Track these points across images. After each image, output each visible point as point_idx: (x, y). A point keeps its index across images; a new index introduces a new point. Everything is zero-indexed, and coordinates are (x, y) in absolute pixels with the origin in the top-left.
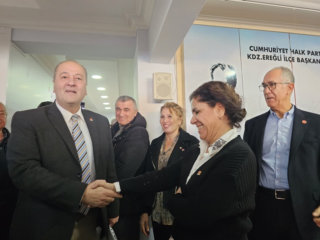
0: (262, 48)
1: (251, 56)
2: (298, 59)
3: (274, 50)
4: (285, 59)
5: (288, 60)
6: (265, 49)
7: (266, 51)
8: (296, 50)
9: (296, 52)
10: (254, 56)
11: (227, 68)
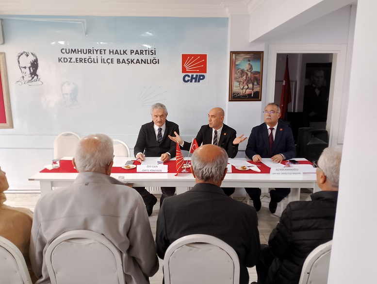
2: (118, 61)
3: (89, 52)
4: (103, 61)
8: (117, 51)
9: (117, 52)
11: (30, 55)
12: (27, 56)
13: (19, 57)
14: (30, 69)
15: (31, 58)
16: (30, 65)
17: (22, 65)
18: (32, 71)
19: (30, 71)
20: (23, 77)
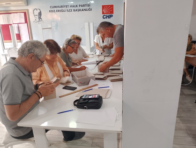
0: (56, 6)
1: (51, 11)
2: (74, 10)
3: (62, 7)
4: (68, 11)
5: (69, 11)
6: (57, 7)
7: (58, 7)
8: (73, 5)
10: (52, 11)
11: (38, 10)
12: (37, 10)
13: (34, 11)
14: (38, 16)
15: (39, 11)
16: (38, 14)
17: (35, 14)
18: (39, 17)
19: (38, 17)
20: (36, 19)
